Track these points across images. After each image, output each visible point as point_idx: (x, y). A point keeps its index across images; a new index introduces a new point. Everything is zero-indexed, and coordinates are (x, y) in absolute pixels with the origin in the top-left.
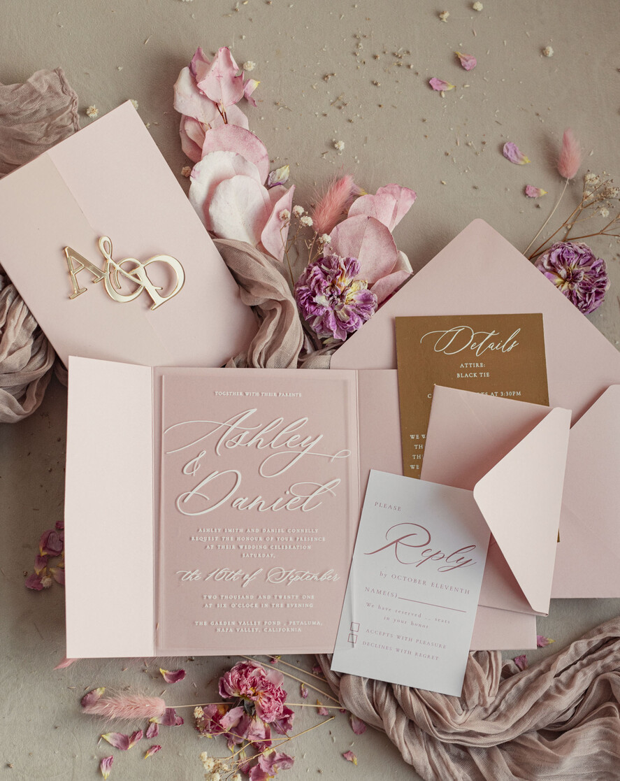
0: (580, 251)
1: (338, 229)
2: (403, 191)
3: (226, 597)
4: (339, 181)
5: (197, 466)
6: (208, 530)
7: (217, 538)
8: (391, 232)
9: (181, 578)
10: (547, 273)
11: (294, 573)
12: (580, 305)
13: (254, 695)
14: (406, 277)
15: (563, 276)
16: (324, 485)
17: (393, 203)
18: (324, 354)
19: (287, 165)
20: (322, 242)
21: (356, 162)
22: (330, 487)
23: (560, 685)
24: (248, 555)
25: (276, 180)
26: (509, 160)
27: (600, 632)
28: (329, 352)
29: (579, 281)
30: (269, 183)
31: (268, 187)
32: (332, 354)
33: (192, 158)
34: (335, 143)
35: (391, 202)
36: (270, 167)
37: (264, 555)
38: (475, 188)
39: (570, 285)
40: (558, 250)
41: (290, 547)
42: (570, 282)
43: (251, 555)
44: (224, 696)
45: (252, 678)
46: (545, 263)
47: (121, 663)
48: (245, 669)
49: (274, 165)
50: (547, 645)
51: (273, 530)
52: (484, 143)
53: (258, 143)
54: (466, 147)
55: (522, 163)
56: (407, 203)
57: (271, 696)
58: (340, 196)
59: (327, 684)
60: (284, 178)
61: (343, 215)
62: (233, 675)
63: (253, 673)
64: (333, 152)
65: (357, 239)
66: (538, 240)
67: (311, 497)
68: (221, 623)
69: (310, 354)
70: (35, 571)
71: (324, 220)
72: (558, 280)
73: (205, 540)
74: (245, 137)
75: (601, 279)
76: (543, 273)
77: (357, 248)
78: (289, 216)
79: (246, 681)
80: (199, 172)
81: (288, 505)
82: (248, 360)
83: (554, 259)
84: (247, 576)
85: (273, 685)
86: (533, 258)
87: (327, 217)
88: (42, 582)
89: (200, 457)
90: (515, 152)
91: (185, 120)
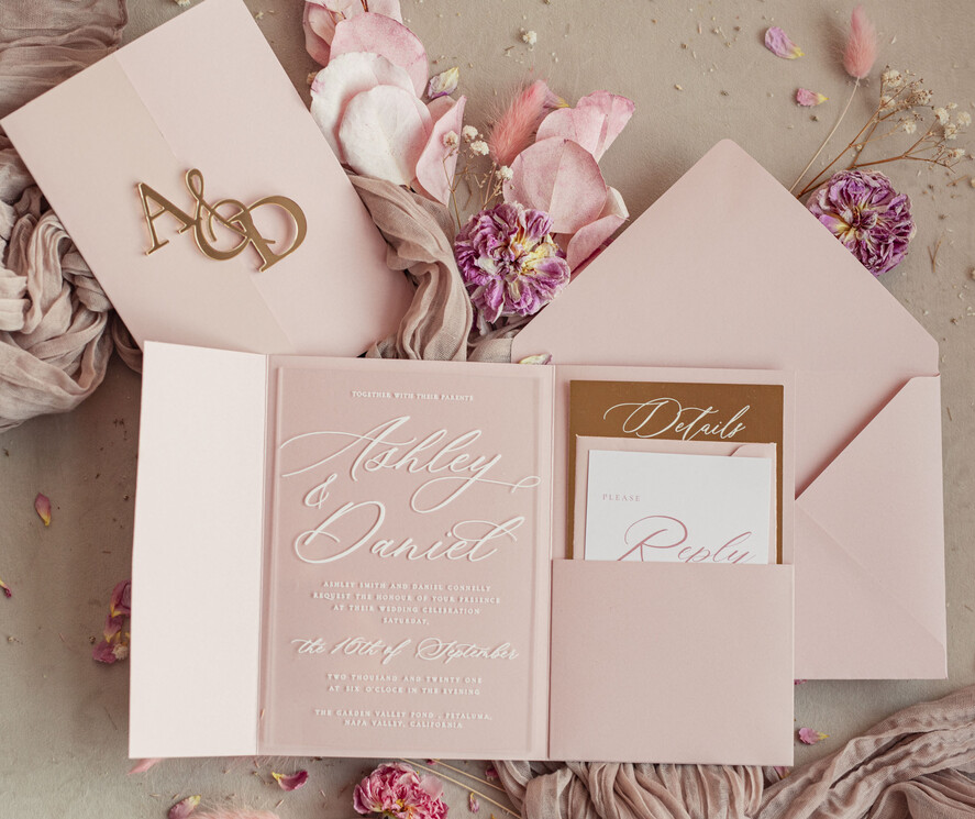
0: (874, 184)
1: (522, 159)
2: (616, 101)
3: (359, 677)
4: (527, 89)
5: (325, 495)
6: (337, 584)
7: (348, 595)
8: (597, 160)
9: (297, 649)
10: (824, 216)
11: (454, 646)
12: (871, 261)
13: (402, 810)
14: (619, 224)
15: (847, 219)
16: (500, 525)
17: (601, 118)
18: (502, 336)
19: (456, 66)
20: (499, 177)
21: (554, 60)
22: (508, 528)
23: (834, 799)
24: (391, 620)
25: (440, 89)
26: (774, 52)
27: (894, 725)
28: (510, 334)
29: (871, 227)
30: (430, 93)
31: (427, 98)
32: (513, 337)
33: (319, 60)
34: (524, 33)
35: (598, 118)
36: (430, 70)
37: (413, 621)
38: (724, 94)
39: (857, 233)
40: (840, 183)
41: (450, 610)
42: (858, 229)
43: (396, 620)
44: (361, 812)
45: (399, 786)
46: (822, 202)
47: (222, 763)
48: (390, 771)
49: (436, 67)
50: (817, 742)
51: (427, 586)
52: (737, 29)
53: (411, 37)
54: (711, 35)
55: (792, 57)
56: (622, 118)
57: (425, 813)
58: (526, 111)
59: (506, 794)
60: (451, 84)
61: (530, 137)
62: (374, 783)
63: (401, 780)
64: (521, 47)
65: (549, 171)
66: (815, 167)
67: (482, 542)
68: (350, 712)
69: (484, 337)
70: (105, 638)
71: (504, 145)
72: (841, 226)
73: (333, 598)
74: (392, 31)
75: (902, 224)
76: (818, 216)
77: (549, 185)
78: (457, 140)
79: (389, 792)
80: (323, 84)
81: (449, 551)
82: (398, 348)
83: (834, 196)
84: (389, 649)
85: (428, 797)
86: (804, 195)
87: (509, 142)
88: (115, 652)
89: (329, 481)
90: (783, 41)
91: (309, 8)
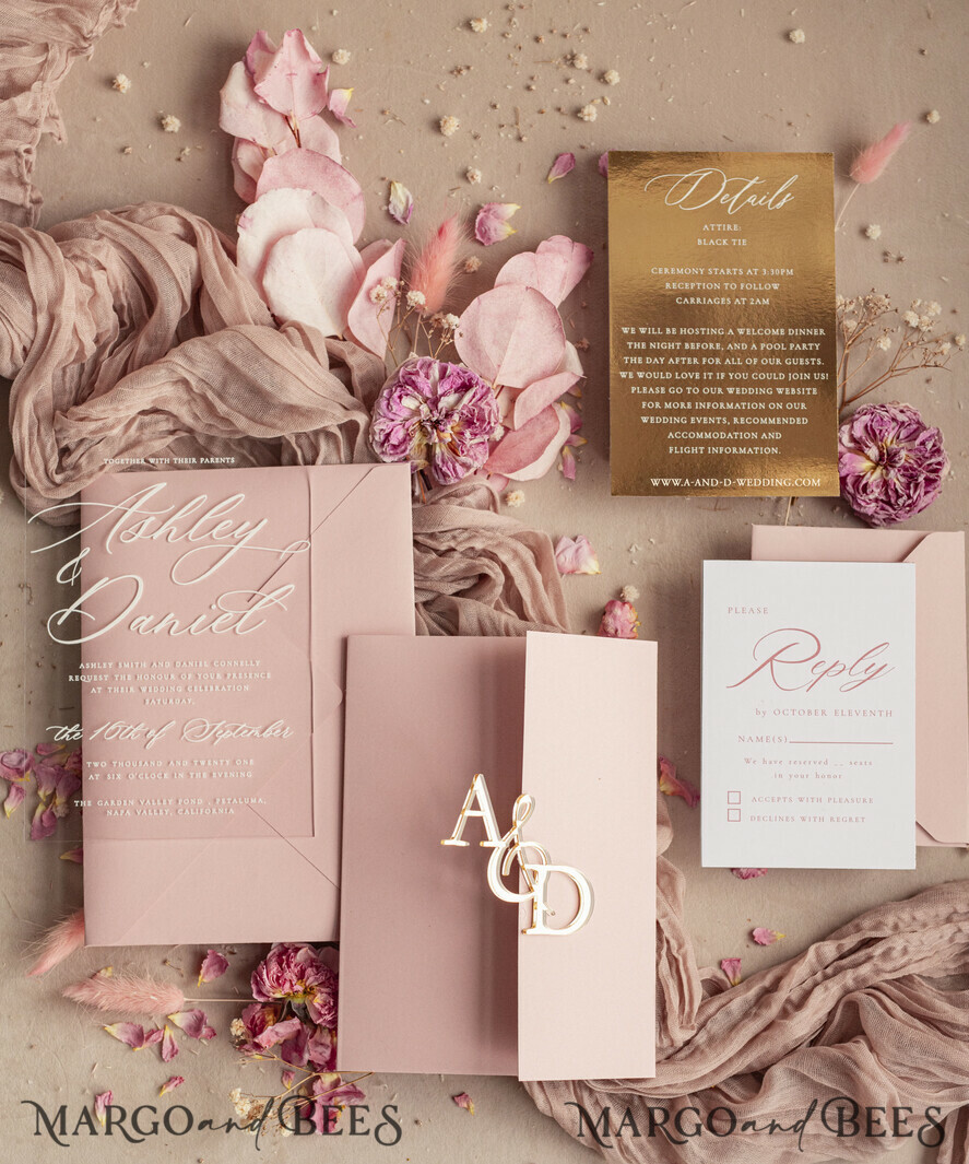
9: (53, 737)
11: (223, 726)
33: (247, 199)
34: (469, 172)
74: (325, 168)
84: (153, 732)
91: (239, 142)
